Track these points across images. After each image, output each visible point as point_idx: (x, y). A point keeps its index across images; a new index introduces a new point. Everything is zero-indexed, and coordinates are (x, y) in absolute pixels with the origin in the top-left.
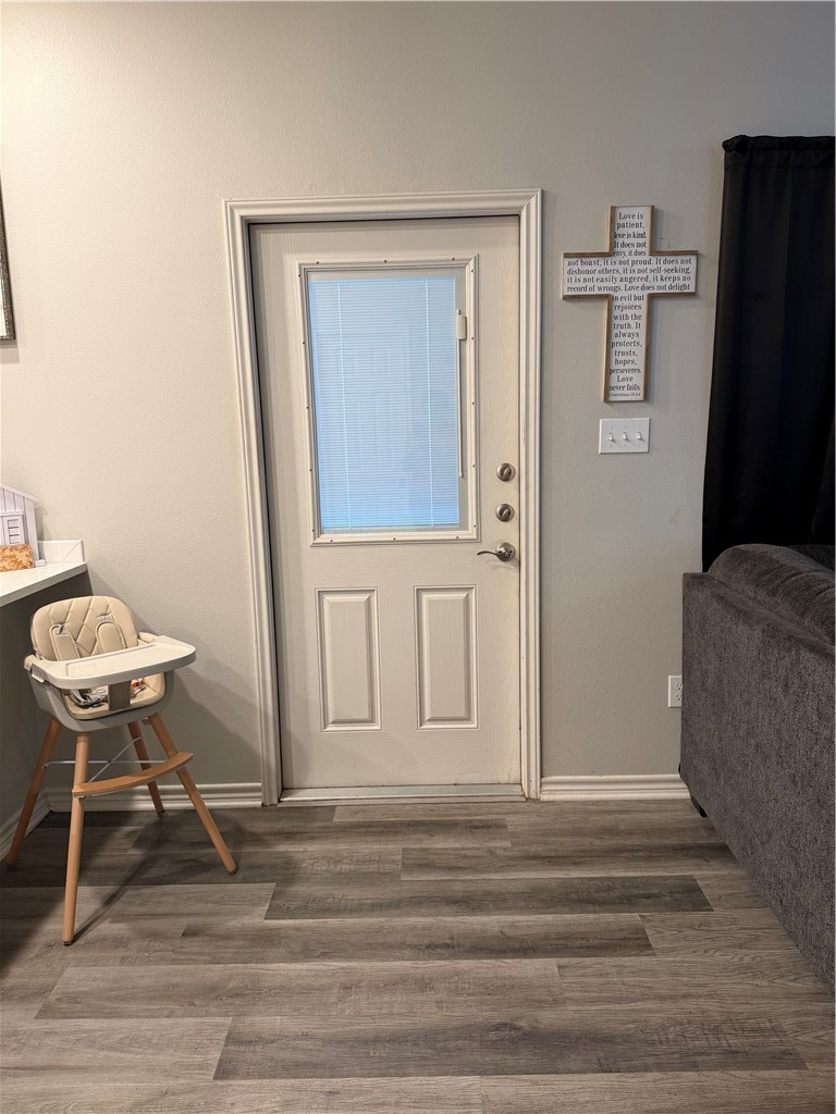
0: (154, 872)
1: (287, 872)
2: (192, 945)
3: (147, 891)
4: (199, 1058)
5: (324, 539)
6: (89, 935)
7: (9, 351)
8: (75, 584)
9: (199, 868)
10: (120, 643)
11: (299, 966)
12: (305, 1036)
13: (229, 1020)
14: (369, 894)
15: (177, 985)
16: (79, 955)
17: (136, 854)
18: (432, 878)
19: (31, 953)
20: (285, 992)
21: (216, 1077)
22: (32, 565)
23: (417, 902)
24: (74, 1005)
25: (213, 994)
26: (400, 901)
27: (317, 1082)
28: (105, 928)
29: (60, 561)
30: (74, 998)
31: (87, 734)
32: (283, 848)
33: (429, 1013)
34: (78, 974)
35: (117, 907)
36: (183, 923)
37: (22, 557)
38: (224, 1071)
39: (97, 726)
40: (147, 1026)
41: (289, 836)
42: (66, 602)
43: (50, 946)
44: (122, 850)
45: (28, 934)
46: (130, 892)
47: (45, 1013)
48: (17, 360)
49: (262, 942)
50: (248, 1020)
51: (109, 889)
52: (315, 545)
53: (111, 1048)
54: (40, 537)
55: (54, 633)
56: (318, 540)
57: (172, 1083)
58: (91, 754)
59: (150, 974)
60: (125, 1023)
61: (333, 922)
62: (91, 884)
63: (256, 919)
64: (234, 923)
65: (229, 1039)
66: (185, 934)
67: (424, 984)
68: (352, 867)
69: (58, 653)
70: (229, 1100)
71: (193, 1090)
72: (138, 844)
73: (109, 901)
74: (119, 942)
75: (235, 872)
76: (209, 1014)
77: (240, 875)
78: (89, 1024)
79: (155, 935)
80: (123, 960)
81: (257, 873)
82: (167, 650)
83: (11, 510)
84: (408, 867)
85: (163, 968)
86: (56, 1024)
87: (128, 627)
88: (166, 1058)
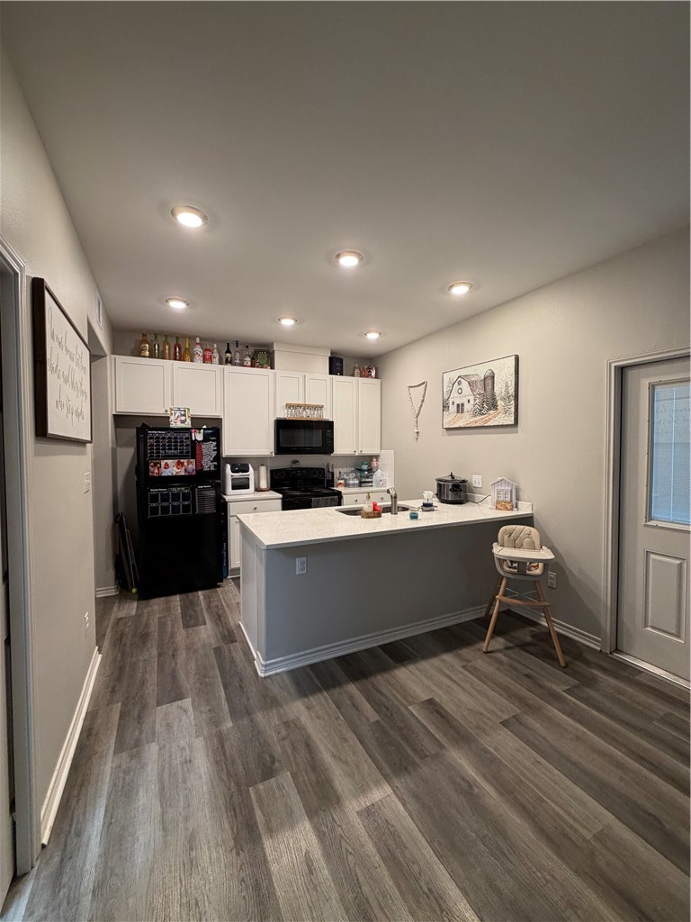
0: (531, 649)
1: (590, 682)
2: (525, 679)
3: (522, 652)
4: (499, 713)
5: (651, 523)
6: (492, 654)
7: (515, 429)
8: (527, 520)
9: (550, 658)
10: (532, 547)
11: (563, 716)
12: (544, 738)
13: (518, 711)
14: (627, 716)
15: (509, 688)
16: (485, 658)
17: (529, 639)
18: (675, 734)
19: (472, 648)
20: (549, 720)
21: (501, 723)
22: (512, 510)
23: (652, 737)
24: (475, 671)
25: (521, 701)
26: (642, 730)
27: (535, 754)
28: (500, 656)
29: (524, 509)
30: (475, 669)
31: (507, 578)
32: (595, 672)
33: (612, 777)
34: (481, 663)
35: (510, 652)
36: (528, 671)
37: (508, 506)
38: (505, 724)
39: (510, 576)
40: (491, 693)
41: (604, 670)
42: (515, 526)
43: (479, 650)
44: (525, 635)
45: (476, 642)
46: (517, 650)
47: (464, 667)
48: (517, 432)
49: (555, 698)
50: (526, 716)
51: (510, 645)
52: (645, 526)
53: (475, 689)
54: (518, 499)
55: (506, 537)
56: (648, 523)
57: (485, 713)
58: (507, 586)
59: (502, 678)
60: (485, 686)
61: (595, 713)
62: (506, 640)
63: (559, 689)
64: (548, 684)
65: (514, 717)
66: (526, 675)
67: (620, 765)
68: (628, 701)
69: (506, 545)
70: (499, 732)
71: (490, 720)
72: (532, 636)
73: (507, 648)
74: (501, 663)
75: (565, 667)
76: (514, 704)
77: (565, 670)
78: (475, 679)
79: (515, 669)
80: (498, 669)
81: (575, 674)
82: (546, 554)
83: (507, 488)
84: (663, 720)
85: (509, 680)
86: (465, 672)
87: (537, 542)
88: (489, 705)
